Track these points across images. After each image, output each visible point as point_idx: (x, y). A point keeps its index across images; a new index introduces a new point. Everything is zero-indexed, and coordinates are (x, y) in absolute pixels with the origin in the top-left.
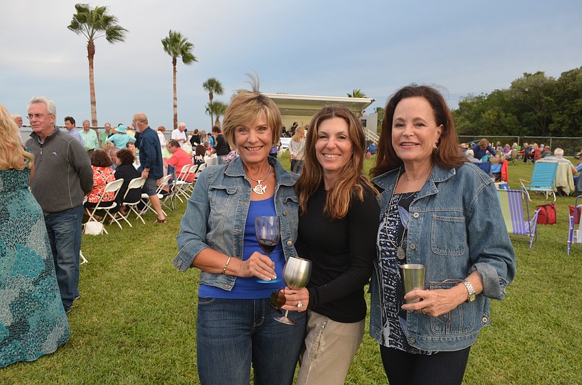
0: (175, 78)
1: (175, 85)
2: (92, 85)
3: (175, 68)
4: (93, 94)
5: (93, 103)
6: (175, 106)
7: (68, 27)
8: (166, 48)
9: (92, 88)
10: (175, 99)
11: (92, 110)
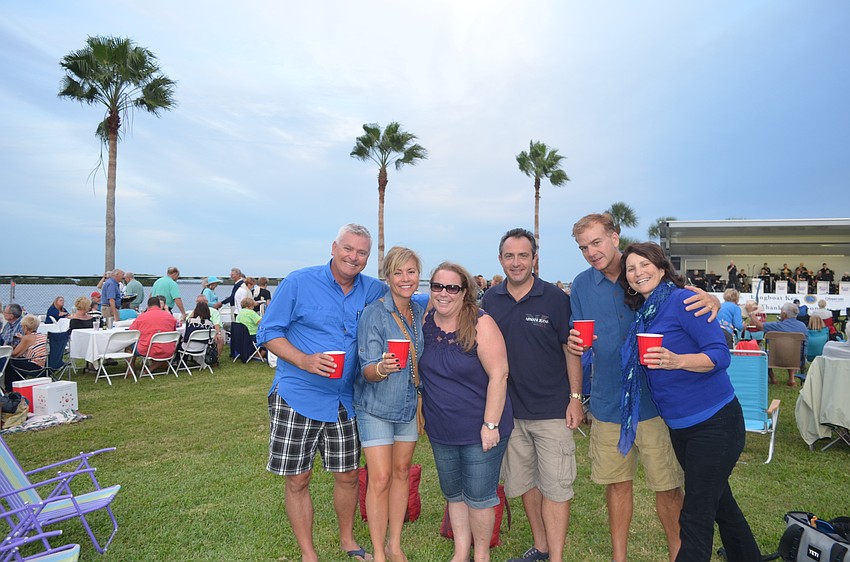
0: (537, 207)
1: (537, 217)
3: (537, 193)
8: (522, 167)
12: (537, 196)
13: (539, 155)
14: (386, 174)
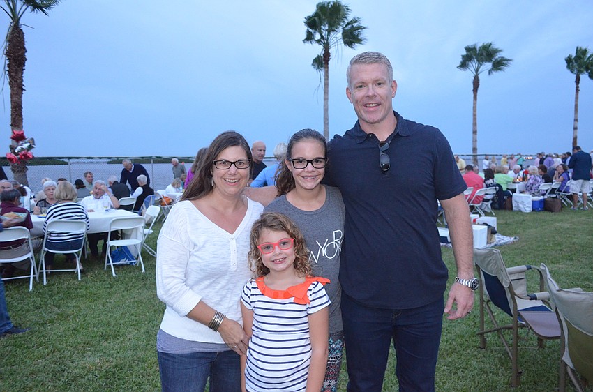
0: (577, 98)
1: (576, 106)
2: (475, 115)
3: (577, 88)
4: (475, 124)
5: (475, 132)
6: (575, 128)
7: (458, 67)
8: (568, 67)
9: (475, 119)
10: (576, 120)
11: (473, 138)
12: (577, 90)
13: (580, 58)
14: (478, 80)
